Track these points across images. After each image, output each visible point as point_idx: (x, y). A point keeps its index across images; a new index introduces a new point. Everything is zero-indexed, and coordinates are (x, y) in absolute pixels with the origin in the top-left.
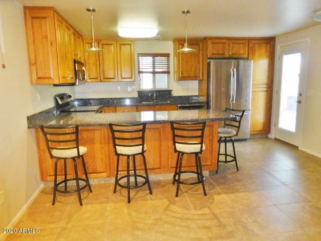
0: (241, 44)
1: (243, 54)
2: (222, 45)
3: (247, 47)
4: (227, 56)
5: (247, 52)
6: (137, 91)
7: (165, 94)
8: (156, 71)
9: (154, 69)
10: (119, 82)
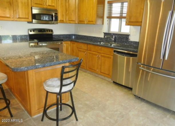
6: (103, 33)
7: (123, 38)
8: (123, 16)
9: (121, 15)
10: (87, 24)
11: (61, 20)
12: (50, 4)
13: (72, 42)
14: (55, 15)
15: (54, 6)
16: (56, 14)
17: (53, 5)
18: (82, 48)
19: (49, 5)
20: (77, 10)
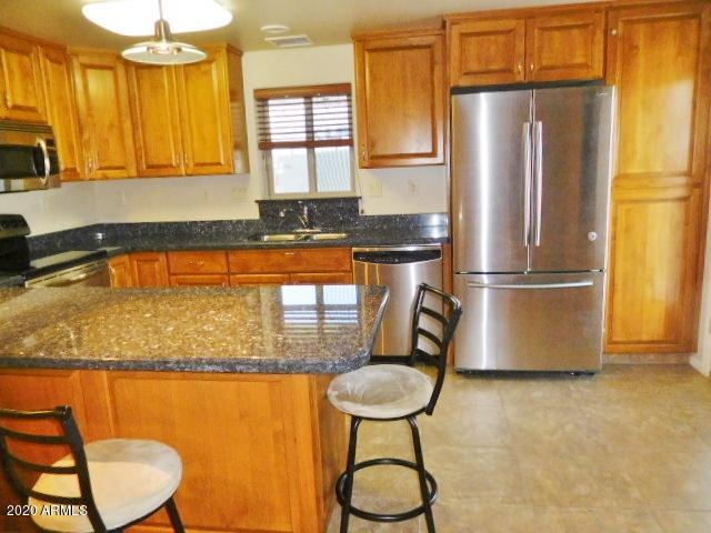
0: (575, 32)
1: (584, 66)
2: (501, 38)
3: (600, 37)
4: (520, 78)
5: (599, 57)
6: (257, 201)
7: (338, 211)
8: (316, 139)
9: (310, 135)
10: (187, 175)
11: (65, 170)
12: (20, 102)
13: (132, 256)
14: (48, 150)
15: (32, 110)
16: (50, 143)
17: (32, 103)
18: (202, 270)
19: (15, 107)
20: (128, 125)
